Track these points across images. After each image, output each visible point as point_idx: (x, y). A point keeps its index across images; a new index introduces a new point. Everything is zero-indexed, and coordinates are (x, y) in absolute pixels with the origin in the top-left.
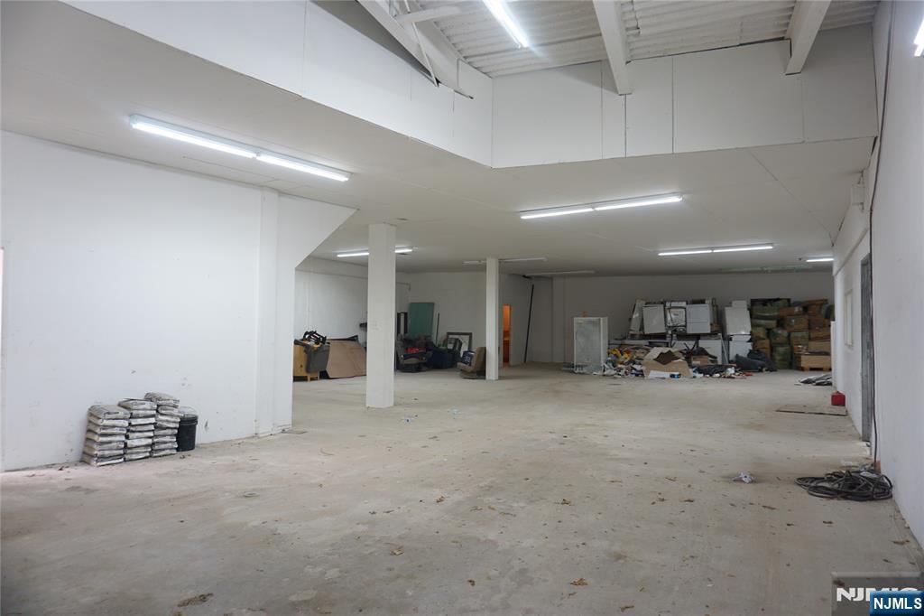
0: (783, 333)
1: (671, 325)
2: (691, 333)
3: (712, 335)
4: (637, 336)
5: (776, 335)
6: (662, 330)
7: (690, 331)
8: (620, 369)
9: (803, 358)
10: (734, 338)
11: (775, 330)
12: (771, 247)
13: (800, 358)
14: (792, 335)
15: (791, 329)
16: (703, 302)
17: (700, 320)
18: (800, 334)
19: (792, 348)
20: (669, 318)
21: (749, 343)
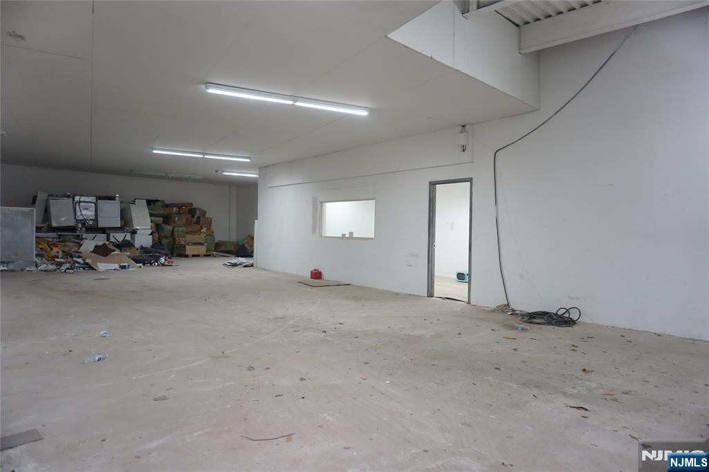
0: (169, 228)
1: (81, 218)
2: (102, 226)
3: (121, 229)
4: (44, 229)
5: (163, 229)
6: (72, 223)
7: (101, 224)
8: (60, 264)
9: (187, 247)
10: (138, 232)
11: (163, 225)
12: (249, 160)
13: (185, 247)
14: (176, 229)
15: (175, 225)
16: (112, 198)
17: (110, 215)
18: (180, 229)
19: (174, 239)
20: (78, 213)
21: (151, 236)
